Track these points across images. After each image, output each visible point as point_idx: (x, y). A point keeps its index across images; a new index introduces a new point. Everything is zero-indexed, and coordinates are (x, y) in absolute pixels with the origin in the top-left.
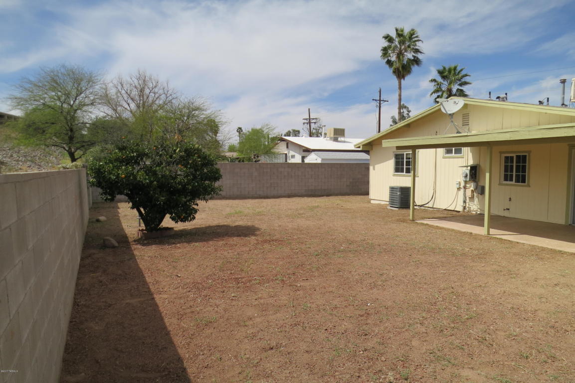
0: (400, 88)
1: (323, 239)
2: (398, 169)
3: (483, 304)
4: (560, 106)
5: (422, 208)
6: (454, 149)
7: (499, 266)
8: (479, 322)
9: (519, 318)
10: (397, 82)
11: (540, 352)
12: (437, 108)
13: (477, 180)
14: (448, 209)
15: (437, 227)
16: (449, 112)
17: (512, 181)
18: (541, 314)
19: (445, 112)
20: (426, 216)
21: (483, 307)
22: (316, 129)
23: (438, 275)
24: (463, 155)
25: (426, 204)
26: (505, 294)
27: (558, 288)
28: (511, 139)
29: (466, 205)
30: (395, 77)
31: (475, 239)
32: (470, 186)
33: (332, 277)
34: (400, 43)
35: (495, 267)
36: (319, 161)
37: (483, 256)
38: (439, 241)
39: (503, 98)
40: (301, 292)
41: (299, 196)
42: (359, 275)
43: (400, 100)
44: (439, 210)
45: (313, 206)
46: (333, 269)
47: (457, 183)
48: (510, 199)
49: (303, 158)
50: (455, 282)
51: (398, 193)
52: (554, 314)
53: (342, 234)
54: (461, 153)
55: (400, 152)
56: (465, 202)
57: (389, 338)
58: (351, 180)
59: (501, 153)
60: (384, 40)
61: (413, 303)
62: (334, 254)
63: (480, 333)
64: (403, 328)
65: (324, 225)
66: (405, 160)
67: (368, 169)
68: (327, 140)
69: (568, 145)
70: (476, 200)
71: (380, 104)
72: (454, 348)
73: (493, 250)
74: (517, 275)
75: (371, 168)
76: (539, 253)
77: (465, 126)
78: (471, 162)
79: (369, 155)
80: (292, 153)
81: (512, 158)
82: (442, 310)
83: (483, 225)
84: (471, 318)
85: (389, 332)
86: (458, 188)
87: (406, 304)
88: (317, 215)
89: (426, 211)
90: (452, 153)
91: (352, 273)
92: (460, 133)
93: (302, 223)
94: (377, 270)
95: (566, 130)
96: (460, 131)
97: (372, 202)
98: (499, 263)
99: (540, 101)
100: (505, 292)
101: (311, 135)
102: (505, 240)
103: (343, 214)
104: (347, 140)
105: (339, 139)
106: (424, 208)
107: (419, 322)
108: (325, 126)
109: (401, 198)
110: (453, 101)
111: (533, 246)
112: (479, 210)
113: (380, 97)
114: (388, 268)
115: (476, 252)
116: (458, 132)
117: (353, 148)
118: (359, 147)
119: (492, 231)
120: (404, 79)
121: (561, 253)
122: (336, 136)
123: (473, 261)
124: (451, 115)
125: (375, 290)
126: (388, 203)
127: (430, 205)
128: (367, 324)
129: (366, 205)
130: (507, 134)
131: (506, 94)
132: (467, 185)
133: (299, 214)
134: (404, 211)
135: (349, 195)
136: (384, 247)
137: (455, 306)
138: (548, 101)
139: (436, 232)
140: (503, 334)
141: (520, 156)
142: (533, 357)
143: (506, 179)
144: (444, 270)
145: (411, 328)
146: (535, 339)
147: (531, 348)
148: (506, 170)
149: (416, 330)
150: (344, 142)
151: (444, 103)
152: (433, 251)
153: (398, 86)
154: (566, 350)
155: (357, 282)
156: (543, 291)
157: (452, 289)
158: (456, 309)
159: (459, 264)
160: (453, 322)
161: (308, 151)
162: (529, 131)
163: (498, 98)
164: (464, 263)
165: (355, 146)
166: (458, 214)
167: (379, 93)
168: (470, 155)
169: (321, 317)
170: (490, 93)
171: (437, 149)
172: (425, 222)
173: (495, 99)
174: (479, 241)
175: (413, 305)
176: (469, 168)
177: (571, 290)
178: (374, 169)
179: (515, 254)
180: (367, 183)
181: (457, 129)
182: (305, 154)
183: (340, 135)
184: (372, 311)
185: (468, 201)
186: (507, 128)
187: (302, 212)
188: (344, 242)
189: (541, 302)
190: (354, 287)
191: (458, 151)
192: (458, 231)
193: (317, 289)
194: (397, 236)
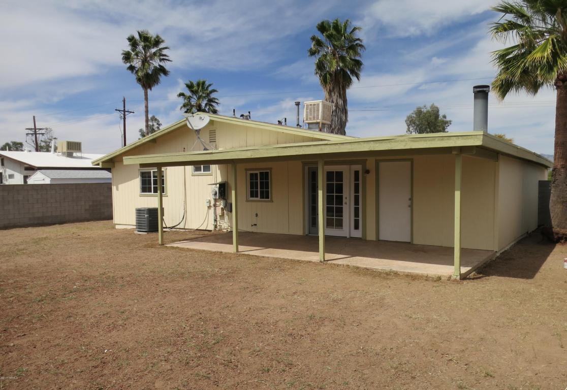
0: (146, 99)
1: (51, 278)
2: (145, 188)
3: (230, 324)
4: (296, 126)
5: (173, 230)
6: (202, 166)
7: (246, 282)
8: (226, 345)
9: (263, 332)
10: (144, 91)
11: (279, 362)
12: (183, 123)
13: (226, 198)
14: (200, 228)
15: (189, 250)
16: (195, 128)
17: (257, 197)
18: (281, 324)
19: (191, 128)
20: (177, 239)
21: (230, 327)
22: (45, 142)
23: (186, 302)
24: (212, 173)
25: (177, 225)
26: (250, 311)
27: (296, 296)
28: (252, 157)
29: (217, 223)
30: (141, 86)
31: (225, 258)
32: (220, 204)
33: (60, 325)
34: (144, 48)
35: (242, 284)
36: (48, 181)
37: (231, 274)
38: (189, 264)
39: (247, 116)
40: (14, 354)
41: (21, 227)
42: (95, 317)
43: (147, 112)
44: (191, 231)
45: (39, 238)
46: (62, 315)
47: (208, 201)
48: (257, 215)
49: (26, 178)
50: (203, 307)
51: (146, 216)
52: (292, 322)
53: (76, 270)
54: (210, 171)
55: (146, 170)
56: (215, 220)
57: (129, 386)
58: (91, 203)
59: (246, 170)
60: (128, 43)
61: (158, 339)
62: (63, 296)
63: (226, 357)
64: (145, 370)
65: (53, 261)
66: (152, 178)
67: (110, 189)
68: (58, 155)
69: (302, 162)
70: (226, 217)
71: (124, 115)
72: (200, 379)
73: (241, 266)
74: (261, 289)
75: (114, 188)
76: (280, 265)
77: (211, 143)
78: (219, 180)
79: (111, 172)
80: (9, 172)
81: (256, 174)
82: (189, 340)
83: (232, 243)
84: (218, 342)
85: (129, 379)
86: (208, 207)
87: (150, 342)
88: (44, 249)
89: (177, 233)
90: (201, 170)
91: (87, 316)
92: (207, 150)
93: (22, 261)
94: (118, 308)
95: (297, 149)
96: (207, 147)
97: (117, 227)
98: (246, 279)
99: (279, 121)
100: (250, 308)
101: (38, 148)
102: (252, 256)
103: (79, 245)
104: (84, 155)
105: (75, 154)
106: (175, 230)
107: (163, 359)
108: (55, 138)
109: (150, 221)
110: (199, 116)
111: (276, 258)
112: (229, 228)
113: (124, 107)
114: (130, 302)
115: (224, 272)
116: (205, 149)
117: (91, 166)
118: (98, 164)
119: (241, 248)
120: (151, 89)
121: (299, 262)
122: (70, 151)
123: (222, 282)
124: (198, 131)
125: (114, 333)
126: (135, 227)
127: (181, 226)
128: (102, 376)
129: (110, 232)
130: (248, 152)
131: (249, 113)
132: (217, 203)
133: (19, 250)
134: (153, 235)
135: (88, 220)
136: (128, 279)
137: (202, 333)
138: (285, 121)
139: (187, 255)
140: (248, 352)
141: (263, 172)
142: (273, 368)
143: (252, 196)
144: (193, 296)
145: (154, 369)
146: (276, 350)
147: (272, 360)
148: (252, 187)
149: (160, 370)
150: (81, 158)
151: (189, 118)
152: (182, 276)
153: (144, 97)
154: (301, 355)
155: (92, 326)
156: (283, 301)
157: (199, 315)
158: (203, 335)
159: (208, 286)
160: (200, 351)
161: (31, 169)
162: (267, 150)
163: (242, 116)
164: (213, 285)
165: (93, 163)
166: (209, 233)
167: (123, 102)
168: (219, 172)
169: (42, 381)
170: (234, 110)
171: (187, 167)
172: (175, 245)
173: (239, 116)
174: (229, 260)
175: (158, 340)
176: (218, 185)
177: (306, 296)
178: (117, 189)
179: (260, 268)
180: (110, 205)
181: (204, 146)
182: (27, 173)
183: (75, 149)
184: (110, 358)
185: (218, 219)
186: (250, 146)
187: (22, 247)
188: (78, 279)
189: (281, 312)
190: (88, 333)
191: (207, 169)
192: (209, 251)
193: (38, 345)
194: (144, 264)
